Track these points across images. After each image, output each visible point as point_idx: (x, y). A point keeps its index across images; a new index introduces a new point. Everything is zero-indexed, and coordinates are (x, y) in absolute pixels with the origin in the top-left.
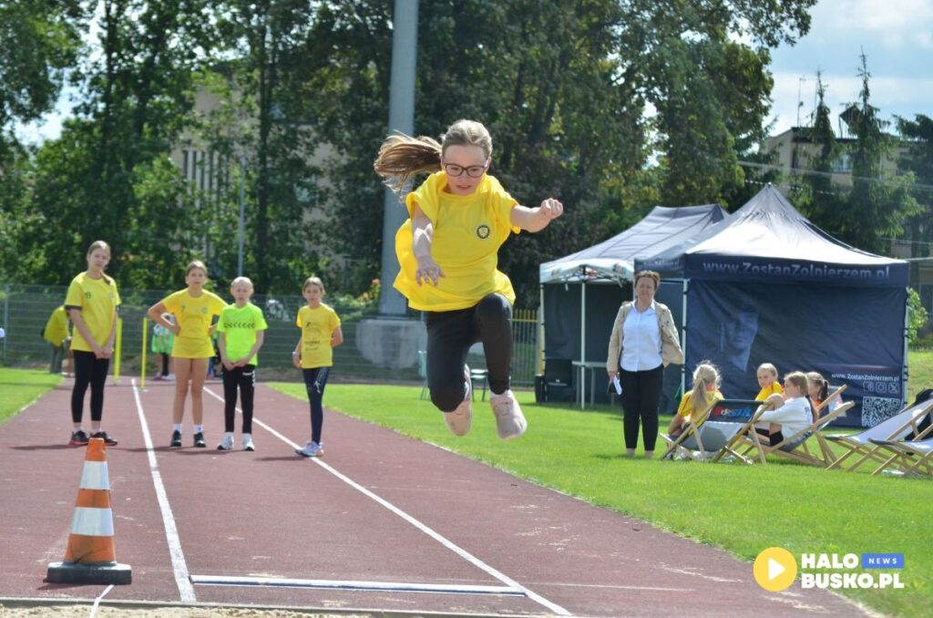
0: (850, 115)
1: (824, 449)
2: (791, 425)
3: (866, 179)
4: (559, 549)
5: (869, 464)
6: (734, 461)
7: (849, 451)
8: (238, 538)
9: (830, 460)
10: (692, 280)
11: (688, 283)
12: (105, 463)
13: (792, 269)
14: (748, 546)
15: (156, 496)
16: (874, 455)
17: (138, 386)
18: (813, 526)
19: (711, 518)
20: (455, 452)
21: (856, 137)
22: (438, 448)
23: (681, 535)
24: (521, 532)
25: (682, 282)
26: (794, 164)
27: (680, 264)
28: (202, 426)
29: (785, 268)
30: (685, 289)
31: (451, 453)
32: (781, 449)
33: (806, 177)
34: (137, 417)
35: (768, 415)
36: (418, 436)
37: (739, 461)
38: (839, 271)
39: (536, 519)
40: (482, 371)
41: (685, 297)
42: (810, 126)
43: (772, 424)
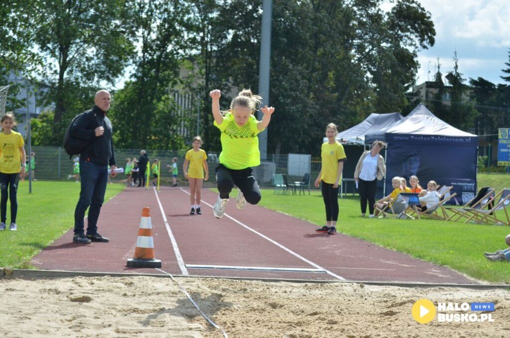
0: (450, 76)
1: (444, 212)
2: (431, 203)
3: (456, 103)
4: (338, 254)
5: (463, 219)
6: (407, 218)
7: (454, 213)
9: (446, 217)
12: (150, 218)
13: (431, 139)
14: (416, 252)
15: (168, 233)
16: (465, 215)
17: (157, 190)
18: (443, 244)
19: (400, 241)
20: (290, 215)
21: (452, 85)
22: (283, 214)
23: (388, 248)
24: (321, 247)
26: (427, 96)
27: (384, 137)
28: (200, 205)
29: (428, 138)
31: (288, 216)
33: (432, 102)
34: (157, 202)
37: (408, 218)
38: (450, 139)
40: (299, 183)
41: (386, 151)
42: (434, 81)
43: (422, 203)
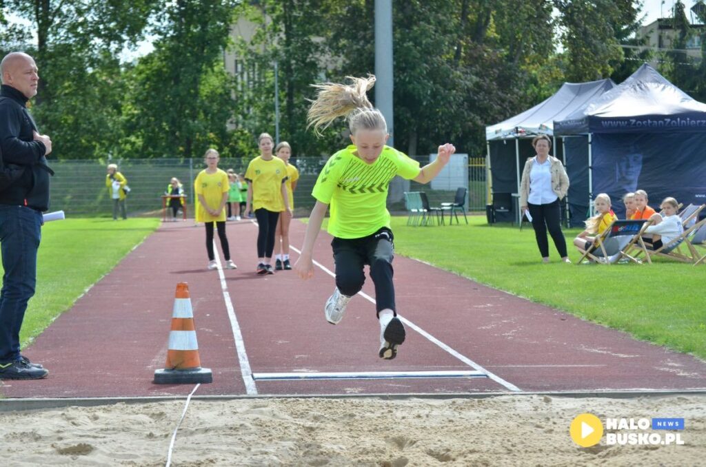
0: (699, 7)
2: (667, 235)
4: (510, 338)
6: (629, 263)
8: (285, 342)
9: (696, 258)
10: (594, 134)
11: (592, 135)
12: (189, 299)
13: (665, 122)
14: (642, 329)
15: (226, 311)
18: (687, 311)
19: (615, 308)
20: (433, 265)
21: (702, 23)
22: (421, 263)
23: (595, 322)
24: (482, 326)
25: (587, 136)
26: (661, 45)
27: (586, 123)
29: (660, 122)
30: (590, 140)
31: (430, 267)
32: (661, 252)
33: (669, 54)
35: (651, 228)
36: (407, 254)
37: (632, 262)
38: (698, 121)
39: (492, 315)
40: (449, 204)
41: (590, 146)
42: (671, 17)
43: (654, 235)
